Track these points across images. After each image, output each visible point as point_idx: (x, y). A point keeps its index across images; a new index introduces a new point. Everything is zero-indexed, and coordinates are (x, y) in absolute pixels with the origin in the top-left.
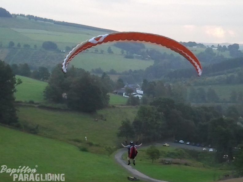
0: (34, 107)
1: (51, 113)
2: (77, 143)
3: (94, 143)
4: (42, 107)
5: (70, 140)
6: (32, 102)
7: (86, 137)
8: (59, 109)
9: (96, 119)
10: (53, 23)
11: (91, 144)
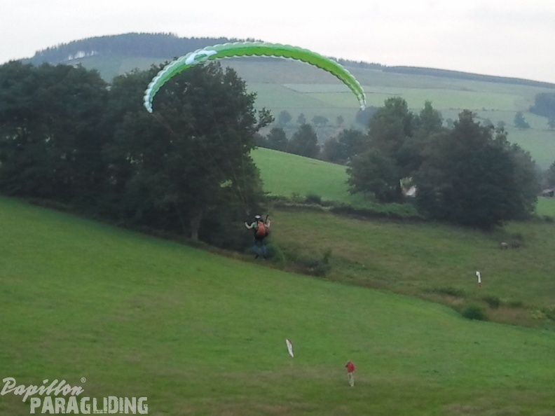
0: (320, 211)
1: (370, 226)
2: (449, 299)
3: (504, 300)
4: (343, 211)
5: (427, 291)
6: (314, 199)
7: (478, 273)
8: (394, 218)
9: (504, 244)
10: (381, 71)
11: (494, 303)
